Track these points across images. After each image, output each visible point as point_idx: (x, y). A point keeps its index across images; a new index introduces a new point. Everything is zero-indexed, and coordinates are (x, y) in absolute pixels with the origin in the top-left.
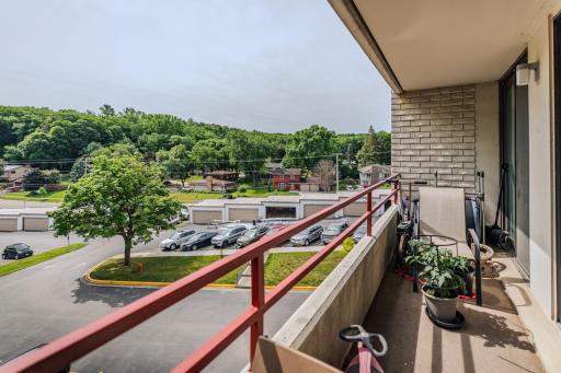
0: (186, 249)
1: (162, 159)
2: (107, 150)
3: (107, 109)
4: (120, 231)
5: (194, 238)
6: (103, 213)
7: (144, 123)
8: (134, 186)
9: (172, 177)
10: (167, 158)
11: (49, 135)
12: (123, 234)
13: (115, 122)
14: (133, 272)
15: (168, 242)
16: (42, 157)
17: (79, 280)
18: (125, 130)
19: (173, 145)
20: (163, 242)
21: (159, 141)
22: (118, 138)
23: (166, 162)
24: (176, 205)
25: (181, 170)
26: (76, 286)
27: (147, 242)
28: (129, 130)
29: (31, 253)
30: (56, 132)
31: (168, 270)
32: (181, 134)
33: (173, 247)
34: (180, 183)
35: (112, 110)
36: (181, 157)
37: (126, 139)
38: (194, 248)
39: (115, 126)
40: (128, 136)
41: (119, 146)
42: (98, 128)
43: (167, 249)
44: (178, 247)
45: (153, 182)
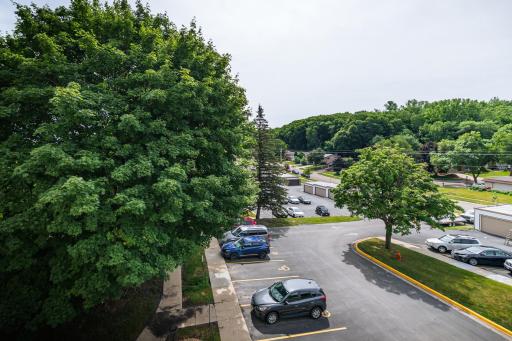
0: (459, 258)
1: (445, 150)
2: (388, 141)
3: (391, 105)
4: (381, 216)
5: (475, 250)
6: (367, 197)
7: (426, 113)
8: (395, 176)
9: (460, 169)
10: (452, 148)
11: (348, 132)
12: (384, 219)
13: (396, 115)
14: (392, 258)
15: (436, 241)
16: (343, 148)
17: (350, 245)
18: (405, 122)
19: (461, 134)
20: (429, 240)
21: (444, 130)
22: (398, 130)
23: (449, 153)
24: (446, 203)
25: (473, 162)
26: (347, 249)
27: (403, 234)
28: (409, 122)
29: (329, 215)
30: (352, 129)
31: (429, 272)
32: (476, 118)
33: (442, 250)
34: (471, 178)
35: (395, 105)
36: (473, 147)
37: (406, 130)
38: (473, 261)
39: (395, 120)
40: (409, 127)
41: (398, 138)
42: (382, 122)
43: (433, 249)
44: (448, 252)
45: (415, 175)
